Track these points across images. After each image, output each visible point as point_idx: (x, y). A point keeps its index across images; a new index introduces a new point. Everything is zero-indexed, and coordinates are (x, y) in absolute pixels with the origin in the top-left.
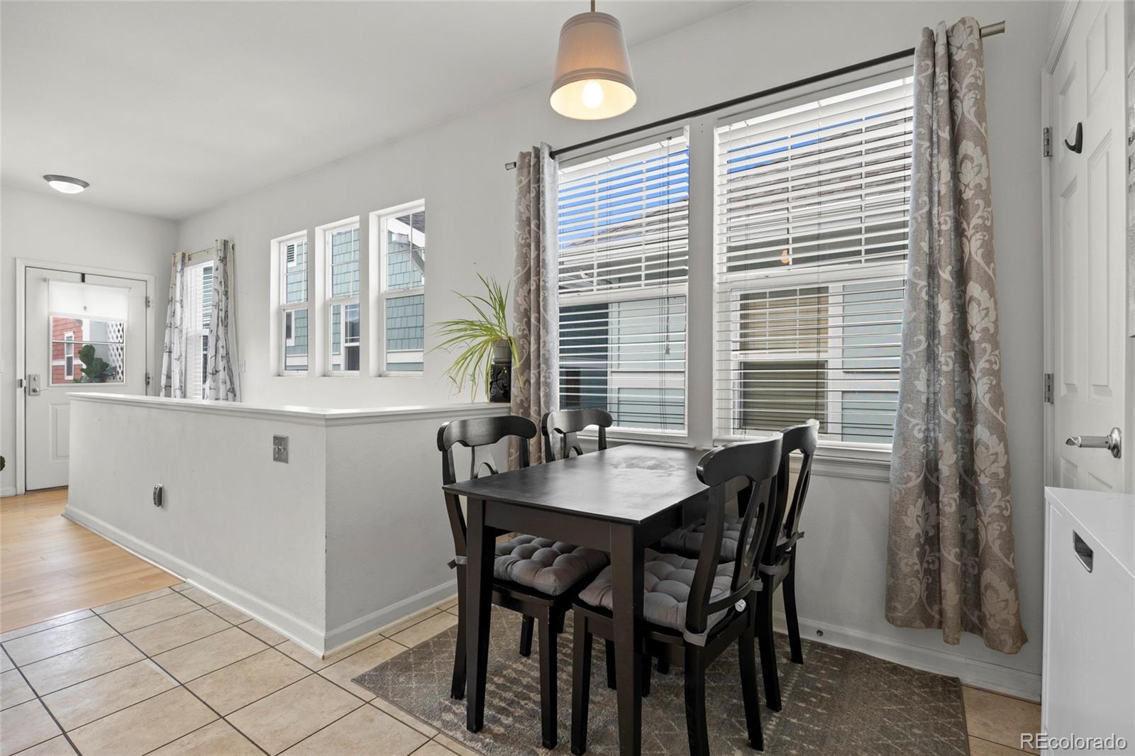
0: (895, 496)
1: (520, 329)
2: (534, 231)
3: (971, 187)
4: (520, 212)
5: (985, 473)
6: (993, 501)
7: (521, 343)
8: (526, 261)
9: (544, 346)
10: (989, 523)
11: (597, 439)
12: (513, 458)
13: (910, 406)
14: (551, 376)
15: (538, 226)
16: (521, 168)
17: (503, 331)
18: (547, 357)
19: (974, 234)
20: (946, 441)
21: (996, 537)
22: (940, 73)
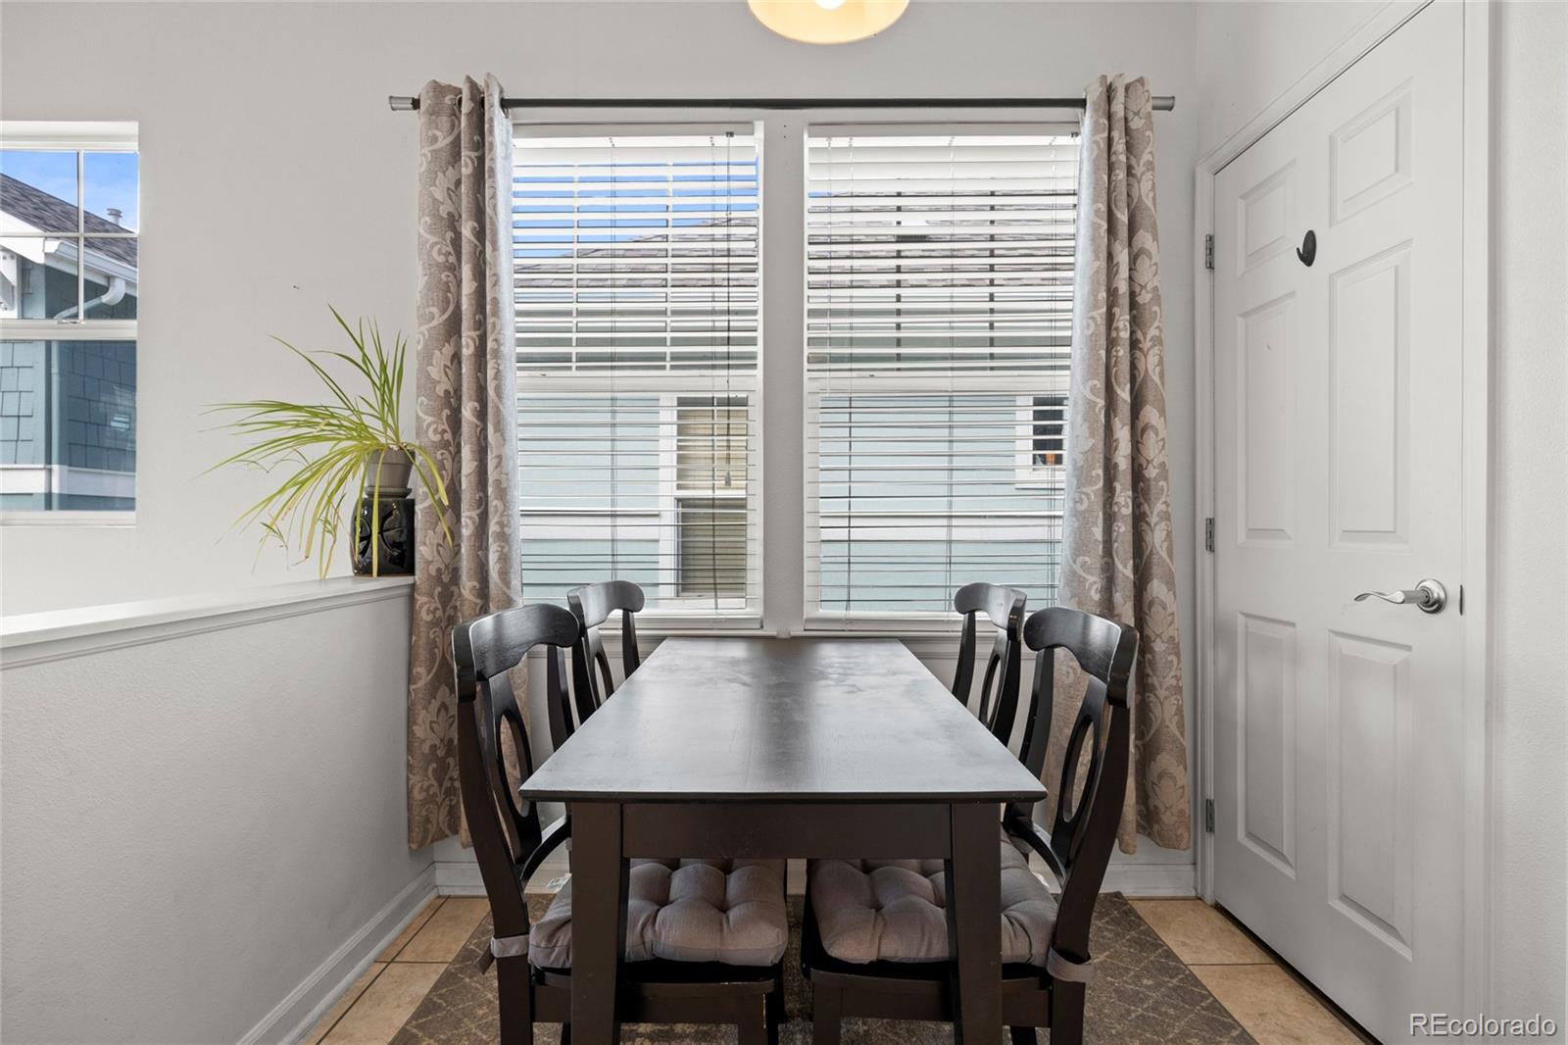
0: (1068, 677)
1: (435, 430)
2: (470, 241)
3: (1148, 289)
4: (435, 199)
5: (1161, 638)
6: (1171, 669)
7: (439, 457)
8: (447, 298)
9: (499, 465)
10: (1166, 698)
11: (621, 632)
12: (420, 684)
13: (1087, 559)
14: (512, 522)
15: (480, 234)
16: (434, 112)
17: (390, 433)
18: (504, 485)
19: (1152, 347)
20: (1125, 602)
21: (1173, 713)
22: (1120, 139)
